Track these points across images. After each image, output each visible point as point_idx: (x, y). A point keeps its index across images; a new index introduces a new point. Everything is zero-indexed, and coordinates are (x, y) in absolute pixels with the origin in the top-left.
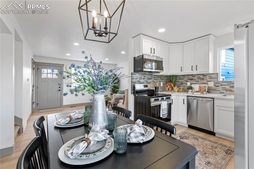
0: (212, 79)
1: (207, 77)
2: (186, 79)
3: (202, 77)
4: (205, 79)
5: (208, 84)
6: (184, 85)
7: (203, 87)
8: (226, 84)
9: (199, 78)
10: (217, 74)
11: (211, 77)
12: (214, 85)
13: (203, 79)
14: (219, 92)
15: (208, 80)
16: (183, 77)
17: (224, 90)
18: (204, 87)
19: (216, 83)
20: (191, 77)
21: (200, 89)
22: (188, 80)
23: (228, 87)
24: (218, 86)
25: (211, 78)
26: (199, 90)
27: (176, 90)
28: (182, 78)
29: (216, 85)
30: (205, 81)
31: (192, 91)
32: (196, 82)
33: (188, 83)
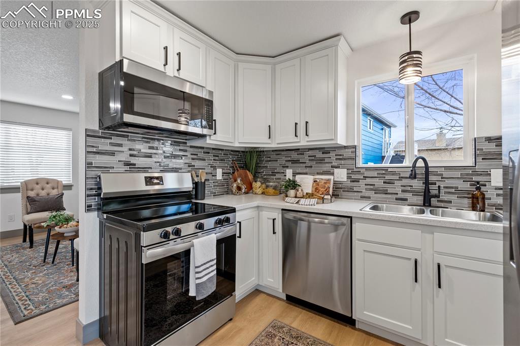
0: (343, 162)
1: (332, 154)
2: (282, 160)
3: (319, 155)
4: (326, 160)
5: (333, 174)
6: (278, 176)
7: (323, 181)
8: (375, 174)
9: (313, 158)
10: (355, 147)
11: (340, 155)
12: (349, 177)
13: (321, 161)
14: (360, 194)
15: (334, 164)
16: (276, 155)
17: (371, 190)
18: (325, 183)
19: (353, 173)
20: (295, 156)
21: (316, 189)
22: (287, 165)
23: (379, 183)
24: (357, 181)
25: (341, 157)
26: (314, 190)
27: (259, 191)
28: (274, 157)
29: (353, 177)
30: (327, 167)
31: (296, 194)
32: (307, 170)
33: (287, 170)
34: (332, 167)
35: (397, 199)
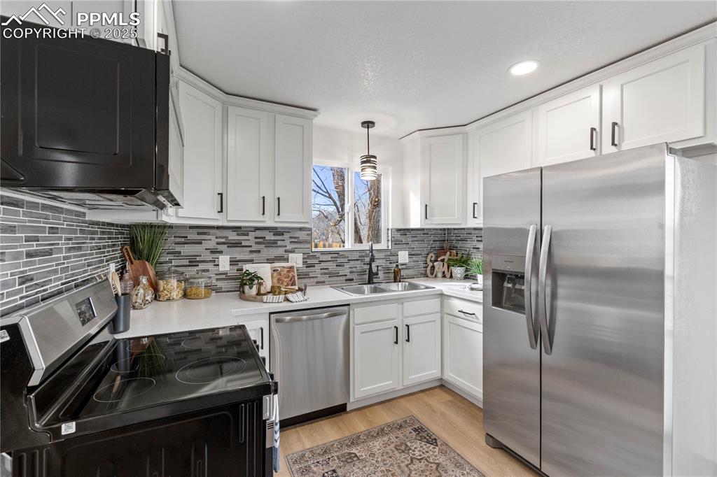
0: (298, 246)
1: (286, 236)
2: (211, 242)
3: (270, 236)
4: (280, 243)
5: (287, 260)
6: (202, 266)
8: (328, 257)
9: (261, 240)
10: (310, 230)
11: (295, 238)
12: (304, 263)
13: (273, 244)
14: (316, 280)
15: (288, 248)
16: (198, 234)
17: (325, 274)
19: (309, 257)
20: (233, 236)
22: (221, 248)
23: (332, 267)
24: (312, 266)
25: (296, 240)
27: (176, 294)
28: (193, 236)
29: (309, 261)
30: (280, 252)
32: (253, 256)
33: (220, 257)
34: (286, 251)
35: (346, 280)
